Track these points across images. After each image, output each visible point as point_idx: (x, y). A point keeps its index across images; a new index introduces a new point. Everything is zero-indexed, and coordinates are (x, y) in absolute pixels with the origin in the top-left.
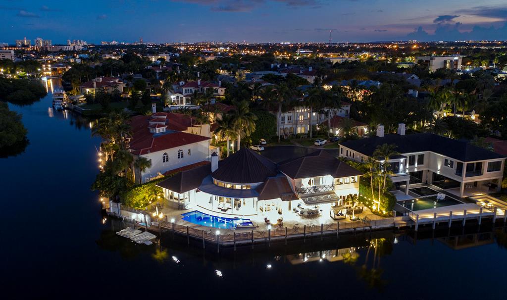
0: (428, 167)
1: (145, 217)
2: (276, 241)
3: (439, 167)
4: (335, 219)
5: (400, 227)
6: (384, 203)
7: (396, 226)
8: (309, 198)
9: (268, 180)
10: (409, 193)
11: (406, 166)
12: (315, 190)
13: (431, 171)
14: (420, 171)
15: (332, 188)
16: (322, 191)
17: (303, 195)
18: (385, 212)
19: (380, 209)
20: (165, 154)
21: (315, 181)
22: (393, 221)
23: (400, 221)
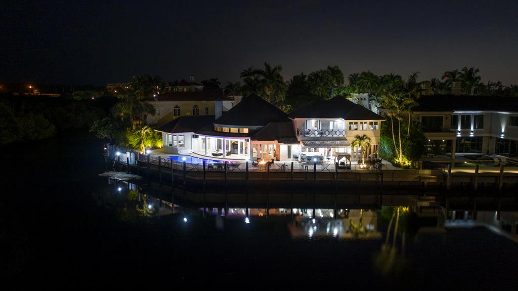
0: (490, 133)
1: (131, 155)
3: (503, 130)
7: (422, 181)
8: (312, 141)
9: (269, 124)
10: (456, 157)
11: (457, 128)
12: (321, 134)
13: (494, 137)
14: (479, 137)
15: (344, 133)
16: (329, 136)
17: (305, 138)
18: (408, 163)
19: (402, 160)
20: (177, 107)
21: (322, 125)
22: (418, 174)
23: (429, 175)
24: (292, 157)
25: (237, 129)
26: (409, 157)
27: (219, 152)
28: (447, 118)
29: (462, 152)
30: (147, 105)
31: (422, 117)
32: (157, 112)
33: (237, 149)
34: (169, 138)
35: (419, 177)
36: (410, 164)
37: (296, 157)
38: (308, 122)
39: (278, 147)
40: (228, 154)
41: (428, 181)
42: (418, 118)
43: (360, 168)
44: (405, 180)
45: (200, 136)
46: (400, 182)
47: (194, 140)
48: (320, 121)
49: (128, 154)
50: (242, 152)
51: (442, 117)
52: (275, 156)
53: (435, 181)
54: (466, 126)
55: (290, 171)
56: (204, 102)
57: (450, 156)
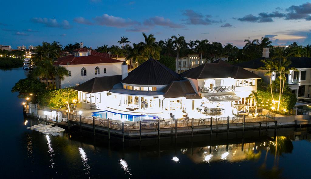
1: (57, 114)
2: (182, 134)
4: (239, 116)
5: (302, 125)
6: (285, 101)
7: (298, 124)
8: (212, 97)
9: (173, 83)
14: (303, 86)
16: (223, 92)
17: (207, 94)
20: (84, 68)
21: (216, 83)
22: (295, 118)
23: (302, 119)
34: (83, 95)
35: (296, 121)
36: (287, 111)
45: (112, 94)
47: (109, 97)
56: (103, 64)
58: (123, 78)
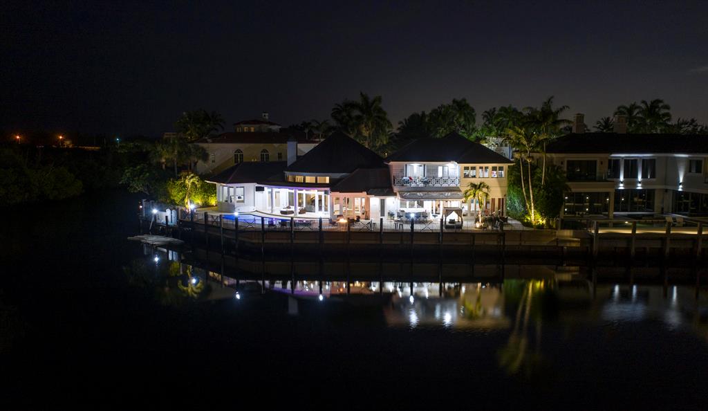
0: (665, 184)
1: (172, 213)
3: (681, 180)
7: (560, 245)
8: (413, 193)
9: (357, 170)
10: (615, 216)
11: (619, 177)
12: (425, 183)
13: (670, 190)
14: (649, 190)
15: (457, 181)
16: (436, 185)
17: (403, 188)
18: (542, 221)
19: (535, 218)
20: (238, 151)
21: (428, 171)
22: (555, 235)
23: (570, 237)
24: (386, 214)
25: (314, 178)
26: (544, 213)
27: (291, 210)
28: (602, 163)
29: (627, 211)
30: (197, 148)
31: (568, 161)
32: (211, 157)
33: (314, 205)
34: (225, 191)
35: (557, 240)
36: (544, 222)
37: (391, 215)
38: (409, 168)
39: (368, 201)
40: (302, 212)
41: (568, 245)
42: (562, 163)
43: (476, 228)
44: (537, 244)
45: (266, 188)
46: (530, 246)
47: (259, 194)
48: (424, 165)
49: (168, 212)
50: (320, 208)
51: (596, 161)
52: (363, 214)
53: (578, 245)
54: (631, 174)
55: (379, 231)
56: (276, 145)
57: (608, 215)
58: (289, 164)
